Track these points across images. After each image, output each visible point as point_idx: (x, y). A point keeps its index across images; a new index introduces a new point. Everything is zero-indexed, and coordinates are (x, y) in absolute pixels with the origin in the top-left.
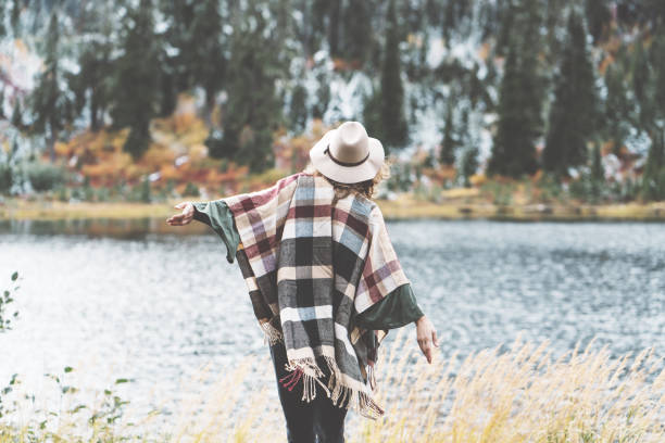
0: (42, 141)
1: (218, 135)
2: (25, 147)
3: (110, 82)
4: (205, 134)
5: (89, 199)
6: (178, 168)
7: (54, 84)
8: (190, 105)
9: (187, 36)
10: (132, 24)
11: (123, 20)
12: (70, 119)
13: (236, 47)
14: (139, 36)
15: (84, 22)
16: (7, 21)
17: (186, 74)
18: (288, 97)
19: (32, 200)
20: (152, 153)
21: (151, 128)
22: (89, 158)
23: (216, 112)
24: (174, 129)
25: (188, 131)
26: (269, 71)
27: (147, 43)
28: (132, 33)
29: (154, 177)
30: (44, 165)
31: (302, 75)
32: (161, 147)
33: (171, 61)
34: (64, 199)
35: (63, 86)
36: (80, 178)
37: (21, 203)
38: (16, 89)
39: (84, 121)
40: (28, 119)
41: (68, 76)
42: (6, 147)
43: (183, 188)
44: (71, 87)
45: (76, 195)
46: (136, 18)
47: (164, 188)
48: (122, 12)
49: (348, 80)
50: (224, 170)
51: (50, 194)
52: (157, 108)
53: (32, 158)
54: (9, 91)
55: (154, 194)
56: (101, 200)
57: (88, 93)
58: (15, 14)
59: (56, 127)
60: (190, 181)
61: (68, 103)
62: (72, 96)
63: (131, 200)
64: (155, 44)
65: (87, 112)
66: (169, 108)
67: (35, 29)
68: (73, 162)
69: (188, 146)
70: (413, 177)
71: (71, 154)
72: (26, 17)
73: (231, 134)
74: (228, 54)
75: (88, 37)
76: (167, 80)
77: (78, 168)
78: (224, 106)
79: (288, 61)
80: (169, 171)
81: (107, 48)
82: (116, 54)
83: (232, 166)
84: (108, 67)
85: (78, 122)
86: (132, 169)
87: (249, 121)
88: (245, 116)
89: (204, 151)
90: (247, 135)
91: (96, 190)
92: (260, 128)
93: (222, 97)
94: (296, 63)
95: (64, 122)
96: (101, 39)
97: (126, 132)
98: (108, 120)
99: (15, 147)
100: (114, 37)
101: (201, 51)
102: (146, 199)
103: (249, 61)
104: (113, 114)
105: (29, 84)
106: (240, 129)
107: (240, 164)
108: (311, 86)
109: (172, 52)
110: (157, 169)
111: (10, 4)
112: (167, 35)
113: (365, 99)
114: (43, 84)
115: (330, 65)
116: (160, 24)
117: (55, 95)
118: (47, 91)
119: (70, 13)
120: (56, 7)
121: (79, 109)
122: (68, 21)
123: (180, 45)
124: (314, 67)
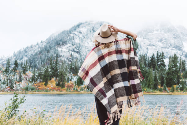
0: (32, 84)
1: (57, 83)
2: (30, 84)
3: (42, 76)
4: (56, 83)
5: (39, 91)
6: (52, 87)
7: (35, 76)
8: (53, 79)
9: (53, 71)
10: (46, 70)
11: (44, 69)
12: (37, 80)
13: (60, 73)
15: (39, 69)
16: (28, 69)
17: (53, 76)
18: (67, 78)
19: (31, 92)
20: (48, 85)
21: (48, 82)
22: (39, 86)
23: (57, 80)
24: (51, 82)
25: (53, 82)
26: (64, 75)
27: (48, 72)
28: (46, 71)
29: (48, 89)
30: (33, 87)
31: (69, 76)
32: (49, 84)
33: (51, 74)
34: (35, 91)
35: (36, 77)
36: (38, 89)
37: (29, 92)
38: (29, 77)
39: (39, 81)
40: (31, 80)
41: (37, 76)
42: (27, 84)
43: (52, 90)
44: (37, 77)
45: (37, 91)
46: (46, 69)
47: (50, 90)
48: (44, 68)
49: (75, 77)
50: (58, 88)
51: (33, 91)
52: (49, 79)
53: (31, 86)
54: (28, 77)
55: (48, 91)
56: (41, 92)
57: (39, 78)
58: (29, 69)
59: (35, 81)
60: (53, 89)
61: (36, 79)
62: (37, 78)
63: (45, 92)
64: (49, 72)
65: (39, 80)
66: (50, 79)
67: (32, 71)
68: (37, 86)
69: (53, 84)
70: (84, 89)
71: (37, 85)
72: (31, 69)
73: (59, 83)
74: (59, 73)
75: (39, 71)
76: (50, 77)
77: (37, 87)
78: (58, 79)
79: (67, 74)
80: (50, 88)
81: (42, 72)
82: (43, 73)
83: (59, 87)
84: (42, 75)
85: (38, 81)
86: (45, 87)
87: (62, 81)
88: (61, 80)
89: (55, 85)
90: (61, 83)
91: (40, 90)
92: (63, 82)
93: (58, 78)
94: (68, 75)
95: (36, 81)
96: (41, 71)
97: (44, 82)
98: (42, 81)
99: (29, 84)
100: (43, 71)
101: (55, 73)
102: (47, 92)
103: (62, 74)
104: (43, 80)
105: (31, 76)
106: (60, 82)
107: (60, 87)
108: (70, 77)
109: (51, 73)
110: (49, 87)
111: (29, 67)
112: (51, 71)
113: (77, 79)
114: (33, 76)
115: (72, 75)
116: (50, 70)
117: (35, 78)
118: (33, 77)
119: (37, 69)
120: (35, 68)
121: (38, 79)
122: (37, 70)
123: (52, 72)
124: (70, 75)
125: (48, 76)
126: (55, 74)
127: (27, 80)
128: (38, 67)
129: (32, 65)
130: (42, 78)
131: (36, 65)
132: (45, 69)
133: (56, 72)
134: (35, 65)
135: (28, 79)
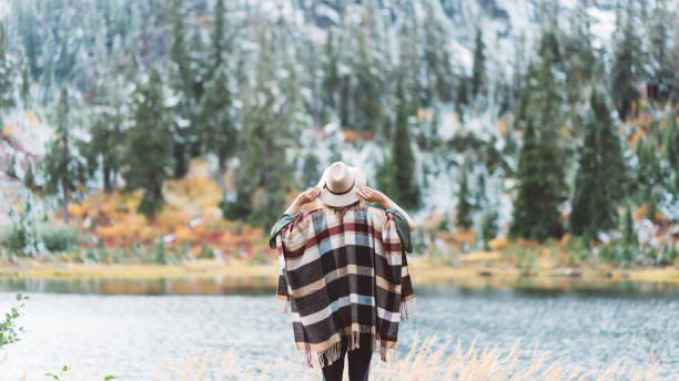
0: (55, 203)
1: (232, 197)
2: (39, 207)
3: (121, 150)
4: (219, 197)
5: (104, 260)
6: (192, 229)
7: (66, 150)
8: (203, 168)
9: (198, 110)
10: (142, 99)
11: (132, 95)
12: (82, 180)
13: (247, 120)
14: (149, 109)
15: (94, 96)
16: (17, 94)
17: (198, 144)
18: (301, 163)
19: (46, 261)
20: (165, 215)
21: (164, 190)
22: (103, 219)
23: (229, 177)
24: (187, 190)
25: (201, 193)
26: (279, 141)
27: (157, 115)
28: (143, 107)
29: (168, 239)
30: (57, 227)
31: (313, 145)
32: (174, 209)
33: (181, 132)
34: (79, 260)
35: (75, 152)
36: (95, 240)
37: (35, 263)
38: (28, 154)
39: (97, 182)
40: (40, 180)
41: (81, 145)
42: (19, 208)
43: (198, 250)
44: (83, 153)
45: (91, 256)
46: (146, 93)
47: (178, 250)
48: (132, 87)
49: (360, 149)
50: (239, 232)
51: (64, 254)
52: (170, 171)
53: (46, 219)
54: (20, 156)
55: (169, 256)
56: (116, 261)
57: (100, 159)
58: (25, 89)
59: (69, 187)
60: (206, 242)
61: (81, 168)
62: (84, 161)
63: (145, 262)
64: (165, 117)
65: (99, 174)
66: (181, 172)
67: (45, 102)
68: (87, 223)
69: (202, 208)
70: (427, 241)
71: (85, 216)
72: (36, 91)
73: (244, 197)
74: (239, 126)
75: (98, 110)
76: (179, 152)
77: (92, 229)
78: (237, 171)
79: (299, 133)
80: (183, 233)
81: (118, 120)
82: (127, 125)
83: (247, 228)
84: (120, 136)
85: (90, 183)
86: (147, 231)
87: (262, 183)
88: (257, 179)
89: (218, 213)
90: (260, 198)
91: (111, 251)
92: (273, 190)
93: (234, 163)
94: (307, 135)
95: (76, 183)
96: (112, 112)
97: (140, 193)
98: (121, 182)
99: (29, 207)
100: (124, 109)
101: (212, 123)
102: (161, 260)
103: (259, 132)
104: (126, 176)
105: (41, 151)
106: (253, 191)
107: (255, 226)
108: (322, 153)
109: (184, 123)
110: (172, 230)
111: (19, 80)
112: (179, 109)
113: (377, 165)
114: (55, 151)
115: (341, 136)
116: (171, 100)
117: (66, 160)
118: (59, 156)
119: (81, 86)
120: (65, 83)
121: (91, 173)
122: (79, 95)
123: (191, 117)
124: (326, 137)
125: (160, 148)
126: (209, 129)
127: (12, 175)
128: (90, 72)
129: (40, 62)
130: (123, 163)
131: (72, 61)
132: (139, 89)
133: (220, 116)
134: (63, 55)
135: (20, 173)
